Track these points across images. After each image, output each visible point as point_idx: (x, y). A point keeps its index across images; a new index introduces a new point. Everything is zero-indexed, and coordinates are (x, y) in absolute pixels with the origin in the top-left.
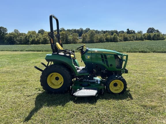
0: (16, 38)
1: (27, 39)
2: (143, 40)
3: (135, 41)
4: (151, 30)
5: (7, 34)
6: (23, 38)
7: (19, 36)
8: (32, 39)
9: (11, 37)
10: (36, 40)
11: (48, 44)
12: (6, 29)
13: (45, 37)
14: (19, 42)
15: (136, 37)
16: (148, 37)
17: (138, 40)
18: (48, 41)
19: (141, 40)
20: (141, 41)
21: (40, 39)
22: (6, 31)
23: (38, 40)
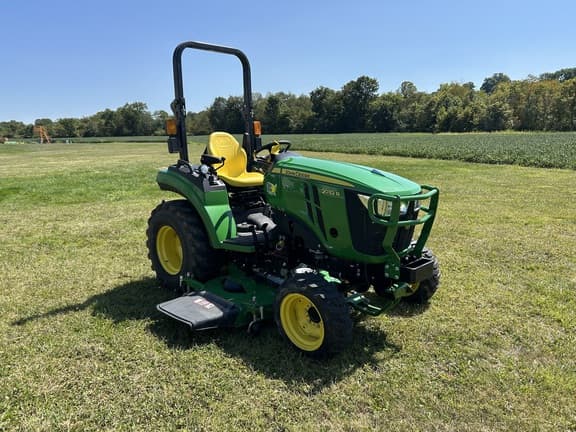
0: (399, 110)
1: (431, 113)
5: (376, 97)
6: (420, 108)
7: (409, 102)
8: (446, 113)
9: (384, 108)
10: (460, 116)
11: (504, 129)
12: (374, 82)
13: (498, 103)
14: (407, 123)
18: (506, 119)
21: (476, 110)
22: (374, 90)
23: (467, 115)
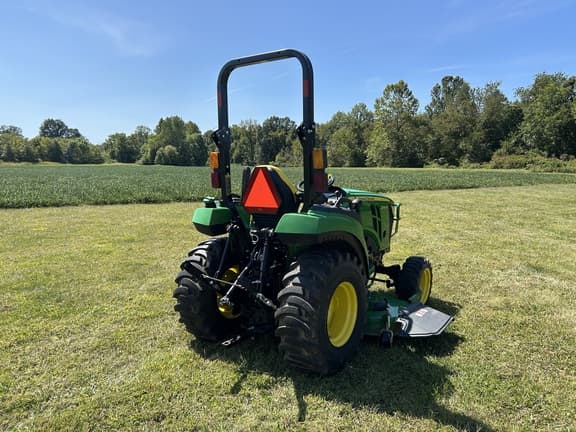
2: (37, 162)
3: (7, 164)
4: (53, 128)
15: (9, 148)
16: (51, 150)
17: (15, 162)
19: (29, 161)
20: (31, 164)
